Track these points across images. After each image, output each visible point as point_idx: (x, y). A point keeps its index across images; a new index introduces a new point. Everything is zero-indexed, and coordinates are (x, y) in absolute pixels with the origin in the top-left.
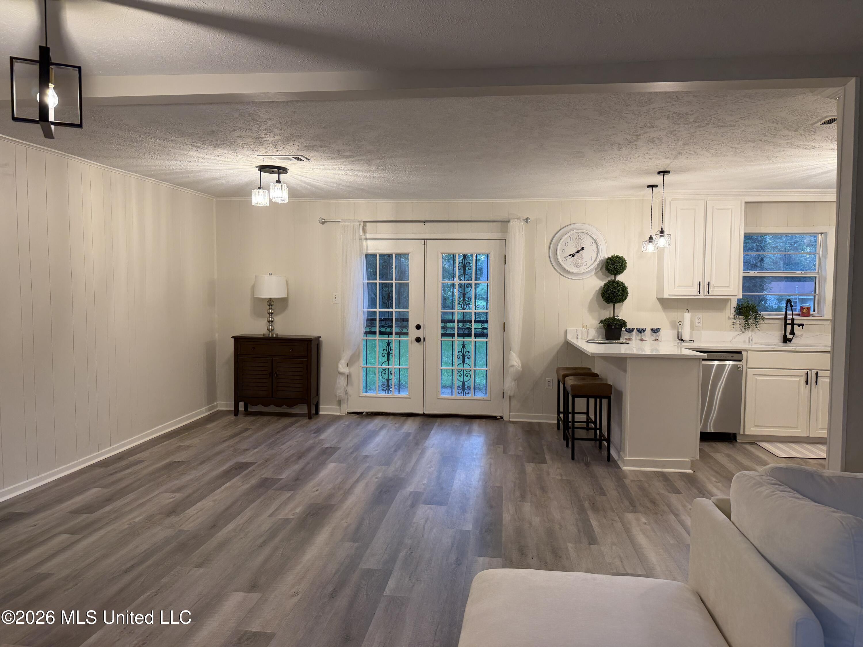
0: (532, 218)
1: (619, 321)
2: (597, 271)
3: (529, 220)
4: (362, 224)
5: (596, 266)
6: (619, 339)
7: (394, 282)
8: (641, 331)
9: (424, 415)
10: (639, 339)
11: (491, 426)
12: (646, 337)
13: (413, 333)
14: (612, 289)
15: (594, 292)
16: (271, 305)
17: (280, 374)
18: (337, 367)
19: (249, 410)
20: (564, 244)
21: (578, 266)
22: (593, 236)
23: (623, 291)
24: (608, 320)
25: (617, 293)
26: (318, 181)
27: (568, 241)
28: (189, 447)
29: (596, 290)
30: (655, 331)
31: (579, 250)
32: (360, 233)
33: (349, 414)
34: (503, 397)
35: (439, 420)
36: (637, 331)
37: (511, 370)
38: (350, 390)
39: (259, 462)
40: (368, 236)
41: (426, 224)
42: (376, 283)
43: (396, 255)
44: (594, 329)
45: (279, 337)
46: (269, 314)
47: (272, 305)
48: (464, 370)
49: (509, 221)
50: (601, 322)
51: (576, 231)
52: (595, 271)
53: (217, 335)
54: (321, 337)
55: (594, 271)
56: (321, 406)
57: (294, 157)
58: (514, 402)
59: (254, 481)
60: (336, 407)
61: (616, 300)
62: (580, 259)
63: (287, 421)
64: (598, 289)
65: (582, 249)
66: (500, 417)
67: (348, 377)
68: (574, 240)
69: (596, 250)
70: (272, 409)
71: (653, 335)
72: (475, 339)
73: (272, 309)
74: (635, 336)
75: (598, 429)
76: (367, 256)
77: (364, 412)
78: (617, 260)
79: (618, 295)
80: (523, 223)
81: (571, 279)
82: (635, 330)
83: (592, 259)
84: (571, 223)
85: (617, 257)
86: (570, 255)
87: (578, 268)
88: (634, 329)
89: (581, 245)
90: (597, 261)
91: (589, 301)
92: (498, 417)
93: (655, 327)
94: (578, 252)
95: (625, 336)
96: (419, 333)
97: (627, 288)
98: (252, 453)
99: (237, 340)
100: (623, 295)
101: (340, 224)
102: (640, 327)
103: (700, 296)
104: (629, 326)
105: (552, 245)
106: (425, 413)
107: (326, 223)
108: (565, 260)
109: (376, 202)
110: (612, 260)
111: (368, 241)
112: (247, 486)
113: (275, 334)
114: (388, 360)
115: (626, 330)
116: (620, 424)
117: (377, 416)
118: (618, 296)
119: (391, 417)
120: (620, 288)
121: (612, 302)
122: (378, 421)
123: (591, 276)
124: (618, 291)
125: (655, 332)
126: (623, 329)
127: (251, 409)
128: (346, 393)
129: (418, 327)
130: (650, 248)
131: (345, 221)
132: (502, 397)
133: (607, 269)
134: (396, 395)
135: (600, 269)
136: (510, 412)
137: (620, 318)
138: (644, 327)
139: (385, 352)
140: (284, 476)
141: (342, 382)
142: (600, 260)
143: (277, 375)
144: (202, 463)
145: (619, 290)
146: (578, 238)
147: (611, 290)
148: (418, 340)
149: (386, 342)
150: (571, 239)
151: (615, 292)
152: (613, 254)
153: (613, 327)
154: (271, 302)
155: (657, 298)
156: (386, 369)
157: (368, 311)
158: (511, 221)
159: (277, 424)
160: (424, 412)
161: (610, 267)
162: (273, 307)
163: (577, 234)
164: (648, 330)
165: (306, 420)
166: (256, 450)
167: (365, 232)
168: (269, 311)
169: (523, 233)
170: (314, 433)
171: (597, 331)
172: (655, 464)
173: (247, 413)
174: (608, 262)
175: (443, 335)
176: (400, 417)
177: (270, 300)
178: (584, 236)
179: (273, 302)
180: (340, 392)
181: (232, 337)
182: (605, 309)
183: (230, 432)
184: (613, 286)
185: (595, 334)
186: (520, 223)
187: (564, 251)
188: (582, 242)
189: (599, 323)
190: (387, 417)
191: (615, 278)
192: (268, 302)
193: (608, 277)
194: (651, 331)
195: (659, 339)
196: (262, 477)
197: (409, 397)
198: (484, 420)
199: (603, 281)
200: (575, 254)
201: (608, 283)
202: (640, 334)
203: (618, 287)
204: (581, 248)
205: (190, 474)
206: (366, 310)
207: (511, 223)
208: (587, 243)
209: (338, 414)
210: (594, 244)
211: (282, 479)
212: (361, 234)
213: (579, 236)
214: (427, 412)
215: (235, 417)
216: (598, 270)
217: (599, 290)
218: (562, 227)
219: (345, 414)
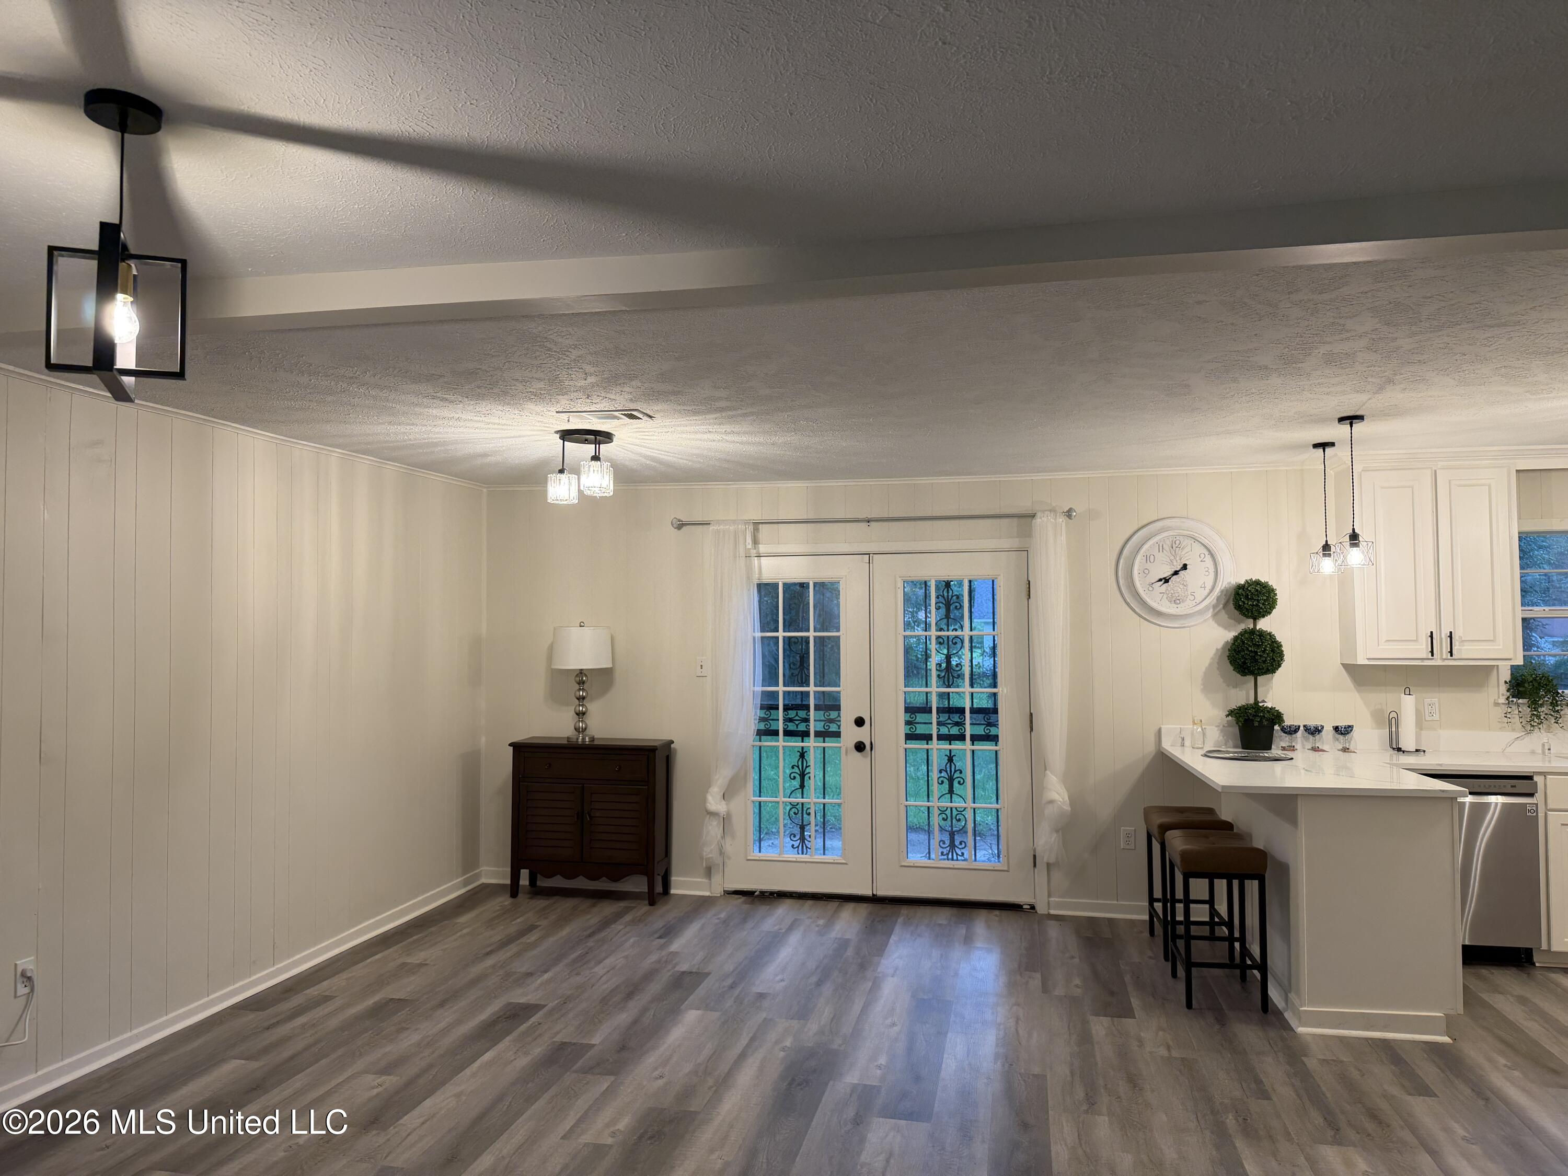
0: (1079, 508)
1: (1268, 711)
2: (1216, 611)
3: (1075, 514)
4: (751, 527)
5: (1215, 601)
6: (1269, 748)
7: (811, 634)
8: (1315, 731)
9: (874, 900)
10: (1310, 747)
11: (1012, 925)
12: (1323, 743)
13: (850, 734)
14: (1251, 646)
15: (1213, 651)
16: (581, 683)
17: (598, 814)
18: (705, 800)
19: (539, 883)
20: (1147, 559)
21: (1176, 601)
22: (1205, 542)
23: (1273, 651)
24: (1246, 709)
25: (1260, 656)
26: (669, 454)
27: (1156, 552)
28: (421, 965)
29: (1217, 649)
30: (1343, 731)
31: (1178, 570)
32: (747, 544)
33: (728, 894)
34: (1035, 865)
35: (905, 910)
36: (1306, 730)
37: (1049, 811)
38: (729, 847)
39: (551, 1005)
40: (762, 549)
41: (872, 524)
42: (777, 638)
43: (815, 584)
44: (1217, 726)
45: (596, 743)
46: (578, 699)
47: (583, 683)
48: (951, 809)
49: (1033, 516)
50: (1231, 713)
51: (1171, 533)
52: (1214, 610)
53: (483, 739)
54: (672, 742)
55: (1211, 610)
56: (674, 879)
57: (623, 413)
58: (1057, 875)
59: (538, 1050)
60: (703, 880)
61: (1259, 669)
62: (1181, 586)
63: (608, 908)
64: (1220, 645)
65: (1185, 567)
66: (1029, 907)
67: (726, 820)
68: (1168, 550)
69: (1212, 570)
70: (581, 883)
71: (1338, 740)
72: (973, 745)
73: (583, 690)
74: (1302, 743)
75: (1237, 940)
76: (759, 586)
77: (755, 892)
78: (1257, 590)
79: (1264, 659)
80: (1062, 520)
81: (1163, 626)
82: (1302, 728)
83: (1205, 587)
84: (1159, 518)
85: (1258, 583)
86: (1160, 580)
87: (1177, 606)
88: (1299, 727)
89: (1180, 559)
90: (1217, 592)
91: (1204, 669)
92: (1024, 907)
93: (1342, 723)
94: (1176, 573)
95: (1281, 740)
96: (862, 734)
97: (1281, 646)
98: (539, 981)
99: (519, 749)
100: (1273, 659)
101: (711, 528)
102: (1312, 723)
103: (1433, 661)
104: (1288, 721)
105: (1122, 561)
106: (876, 895)
107: (684, 528)
108: (1151, 589)
109: (779, 485)
110: (1247, 589)
111: (762, 558)
112: (523, 1061)
113: (589, 738)
114: (802, 786)
115: (1283, 730)
116: (1287, 932)
117: (781, 900)
118: (1264, 662)
119: (810, 902)
120: (1266, 646)
121: (1251, 673)
122: (783, 912)
123: (1205, 621)
124: (1264, 652)
125: (1342, 734)
126: (1277, 727)
127: (543, 882)
128: (722, 853)
129: (860, 722)
130: (1327, 565)
131: (719, 522)
132: (1033, 865)
133: (1238, 607)
134: (819, 858)
135: (1224, 608)
136: (1049, 896)
137: (1269, 705)
138: (1319, 724)
139: (796, 770)
140: (596, 1040)
141: (713, 829)
142: (1222, 588)
143: (591, 817)
144: (442, 1004)
145: (1265, 650)
146: (1175, 546)
147: (1248, 649)
148: (860, 747)
149: (798, 751)
150: (1161, 549)
151: (1256, 653)
152: (1248, 578)
153: (1256, 724)
154: (581, 677)
155: (1342, 664)
156: (798, 804)
157: (762, 691)
158: (1039, 515)
159: (589, 916)
160: (875, 893)
161: (1244, 602)
162: (585, 686)
163: (1171, 539)
164: (1328, 730)
165: (644, 908)
166: (546, 976)
167: (755, 542)
168: (578, 693)
169: (1064, 538)
170: (660, 937)
171: (1223, 731)
172: (1369, 1022)
173: (536, 891)
174: (1238, 594)
175: (910, 737)
176: (826, 902)
177: (581, 672)
178: (1190, 541)
179: (586, 676)
180: (710, 851)
181: (510, 745)
182: (1236, 687)
183: (497, 935)
184: (1252, 641)
185: (1219, 737)
186: (1055, 519)
187: (1146, 572)
188: (1183, 553)
189: (1227, 716)
190: (801, 901)
191: (1255, 625)
192: (577, 676)
193: (1239, 622)
194: (1334, 732)
195: (1352, 748)
196: (554, 1040)
197: (844, 861)
198: (997, 912)
199: (1229, 631)
200: (1170, 578)
201: (1241, 634)
202: (1311, 736)
203: (1262, 643)
204: (1181, 566)
205: (417, 1030)
206: (759, 689)
207: (1038, 521)
208: (1193, 555)
209: (707, 894)
210: (1208, 559)
211: (594, 1045)
212: (749, 546)
213: (1177, 542)
214: (881, 892)
215: (513, 899)
216: (1218, 609)
217: (1224, 648)
218: (1140, 526)
219: (719, 895)
